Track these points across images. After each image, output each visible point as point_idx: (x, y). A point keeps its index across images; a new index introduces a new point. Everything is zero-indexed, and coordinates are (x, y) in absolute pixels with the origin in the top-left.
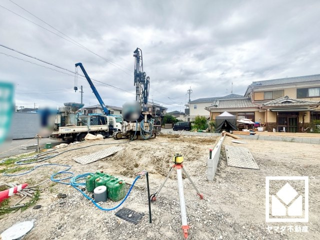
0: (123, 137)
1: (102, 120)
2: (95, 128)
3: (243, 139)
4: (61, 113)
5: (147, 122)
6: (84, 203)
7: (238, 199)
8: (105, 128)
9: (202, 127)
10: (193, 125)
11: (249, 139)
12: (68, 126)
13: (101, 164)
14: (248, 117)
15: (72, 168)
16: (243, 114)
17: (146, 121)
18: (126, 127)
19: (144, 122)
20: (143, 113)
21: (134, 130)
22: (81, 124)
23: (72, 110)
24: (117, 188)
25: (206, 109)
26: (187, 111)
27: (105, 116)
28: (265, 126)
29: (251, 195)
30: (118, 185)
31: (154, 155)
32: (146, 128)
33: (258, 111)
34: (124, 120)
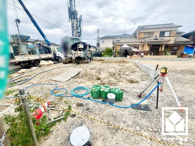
0: (73, 62)
1: (48, 51)
2: (44, 56)
4: (12, 44)
8: (51, 56)
10: (102, 53)
12: (22, 55)
14: (135, 47)
15: (58, 85)
16: (133, 46)
17: (88, 50)
20: (86, 44)
21: (81, 56)
22: (31, 54)
23: (21, 42)
25: (113, 43)
26: (98, 44)
27: (49, 47)
28: (144, 53)
31: (109, 71)
32: (89, 55)
33: (141, 44)
34: (72, 50)
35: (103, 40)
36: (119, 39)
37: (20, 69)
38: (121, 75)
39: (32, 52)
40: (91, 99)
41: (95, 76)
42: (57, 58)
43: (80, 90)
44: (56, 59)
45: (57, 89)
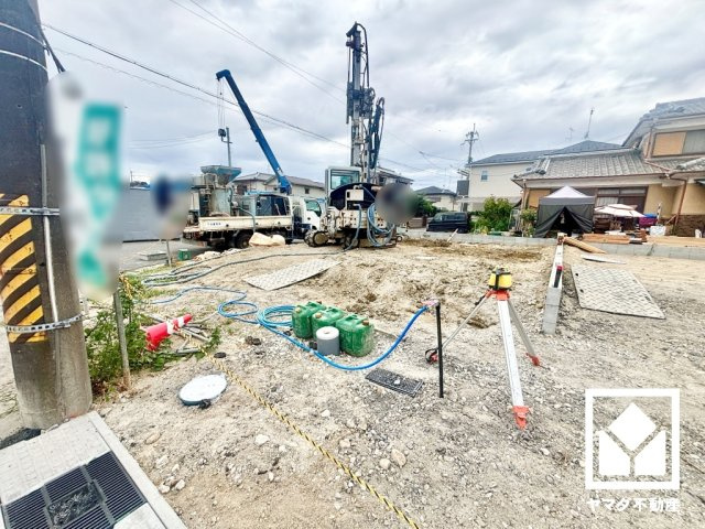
0: (329, 242)
1: (279, 207)
2: (267, 221)
3: (609, 253)
4: (197, 188)
6: (299, 356)
7: (622, 371)
8: (286, 221)
9: (501, 224)
10: (474, 219)
11: (627, 254)
12: (215, 216)
13: (302, 291)
14: (624, 199)
15: (249, 295)
20: (373, 188)
21: (353, 226)
22: (238, 213)
23: (220, 183)
24: (361, 331)
25: (516, 180)
27: (284, 195)
28: (672, 223)
29: (653, 367)
30: (361, 326)
31: (409, 278)
32: (380, 222)
33: (660, 185)
34: (331, 205)
35: (487, 169)
36: (545, 167)
37: (203, 251)
38: (446, 297)
39: (239, 210)
40: (292, 336)
41: (363, 289)
42: (302, 229)
43: (284, 314)
45: (240, 302)
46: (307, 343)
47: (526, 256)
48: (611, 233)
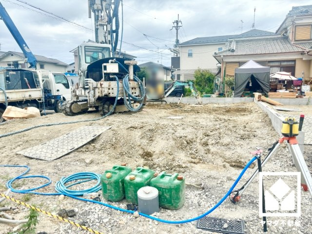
0: (90, 109)
2: (18, 94)
5: (134, 80)
9: (207, 88)
14: (284, 69)
15: (32, 168)
16: (277, 64)
17: (132, 78)
18: (94, 89)
19: (129, 80)
20: (126, 62)
24: (177, 186)
26: (176, 61)
27: (33, 70)
30: (177, 182)
31: (177, 134)
32: (133, 91)
33: (301, 59)
34: (87, 77)
35: (190, 48)
36: (233, 46)
38: (210, 147)
40: (103, 201)
41: (137, 148)
42: (53, 101)
43: (81, 181)
44: (50, 103)
45: (27, 176)
46: (123, 206)
47: (240, 111)
48: (280, 91)
